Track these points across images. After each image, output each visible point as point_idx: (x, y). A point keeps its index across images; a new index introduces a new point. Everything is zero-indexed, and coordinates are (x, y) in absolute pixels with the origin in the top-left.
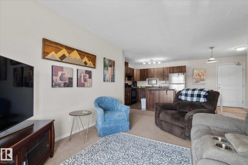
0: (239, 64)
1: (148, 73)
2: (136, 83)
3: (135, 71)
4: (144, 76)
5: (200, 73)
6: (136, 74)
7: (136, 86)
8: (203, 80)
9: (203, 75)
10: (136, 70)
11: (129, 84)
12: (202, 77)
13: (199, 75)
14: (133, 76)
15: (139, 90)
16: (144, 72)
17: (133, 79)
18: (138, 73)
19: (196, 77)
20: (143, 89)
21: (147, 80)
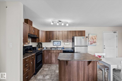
0: (115, 32)
1: (53, 35)
2: (41, 44)
3: (40, 32)
4: (50, 38)
5: (93, 37)
6: (42, 35)
7: (42, 47)
8: (95, 42)
9: (95, 38)
10: (42, 31)
11: (33, 46)
12: (95, 40)
13: (93, 39)
14: (38, 38)
15: (45, 51)
16: (50, 34)
17: (39, 40)
18: (44, 34)
19: (91, 40)
20: (49, 51)
21: (52, 41)
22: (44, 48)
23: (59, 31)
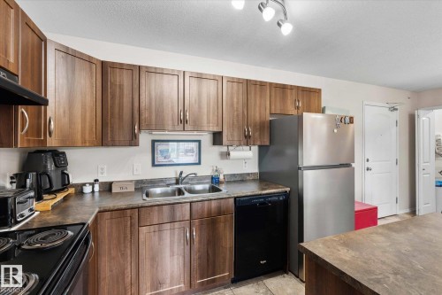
22: (87, 189)
23: (200, 77)
